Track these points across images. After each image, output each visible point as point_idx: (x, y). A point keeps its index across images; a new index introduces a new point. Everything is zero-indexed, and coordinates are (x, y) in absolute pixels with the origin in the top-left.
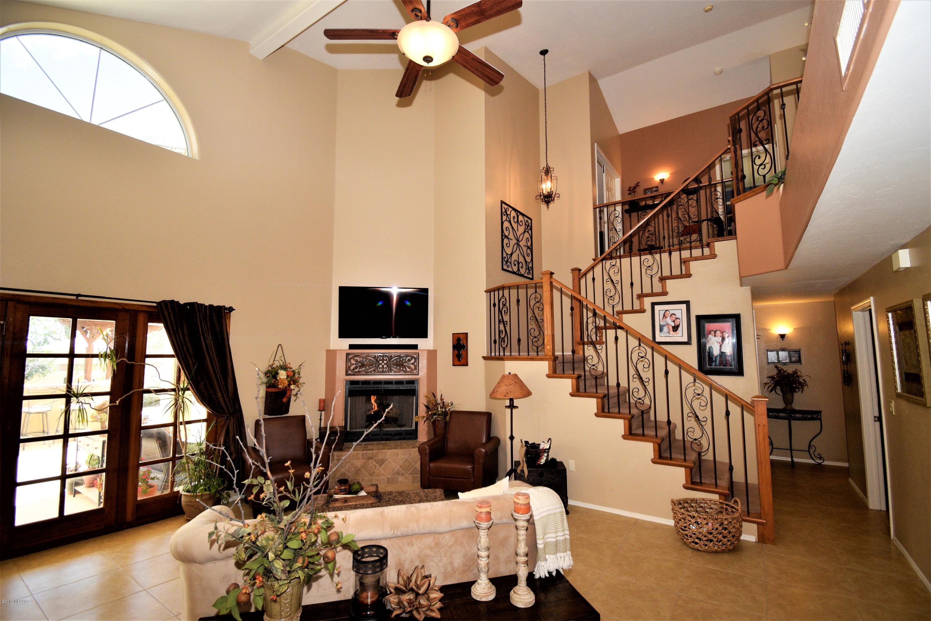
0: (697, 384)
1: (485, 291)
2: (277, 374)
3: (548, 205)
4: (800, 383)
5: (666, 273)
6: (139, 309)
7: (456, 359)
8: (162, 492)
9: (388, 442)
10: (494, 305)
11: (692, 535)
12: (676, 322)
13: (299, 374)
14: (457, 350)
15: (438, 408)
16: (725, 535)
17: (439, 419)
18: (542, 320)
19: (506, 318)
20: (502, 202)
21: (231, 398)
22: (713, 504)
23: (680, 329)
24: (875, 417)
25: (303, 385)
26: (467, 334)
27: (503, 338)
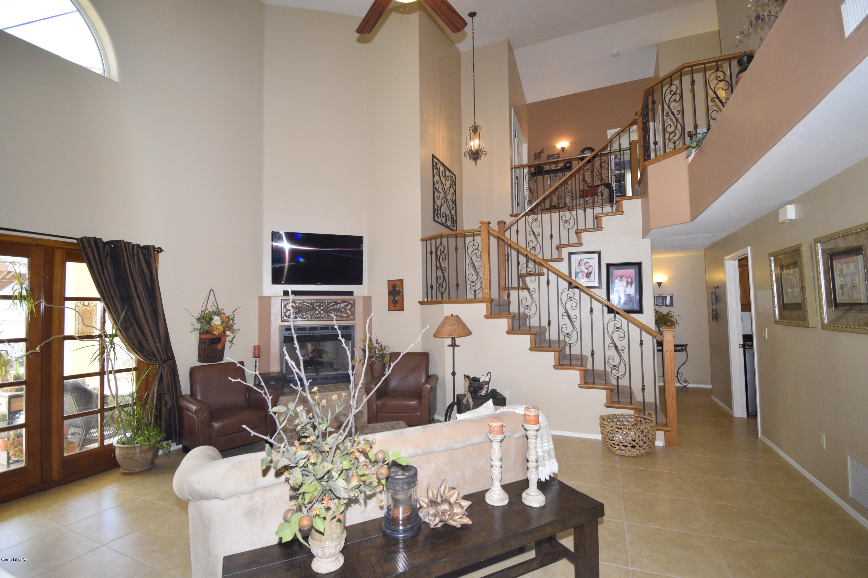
0: (617, 319)
1: (421, 240)
2: (211, 319)
3: (476, 162)
4: (672, 322)
5: (581, 226)
6: (56, 246)
7: (392, 304)
8: (81, 449)
9: (325, 386)
10: (431, 253)
11: (620, 443)
12: (589, 269)
13: (233, 320)
14: (393, 296)
15: (375, 351)
16: (645, 441)
17: (377, 361)
18: (479, 266)
19: (444, 265)
20: (434, 156)
21: (164, 345)
22: (629, 418)
23: (592, 275)
24: (740, 344)
25: (238, 331)
26: (402, 280)
27: (441, 284)
